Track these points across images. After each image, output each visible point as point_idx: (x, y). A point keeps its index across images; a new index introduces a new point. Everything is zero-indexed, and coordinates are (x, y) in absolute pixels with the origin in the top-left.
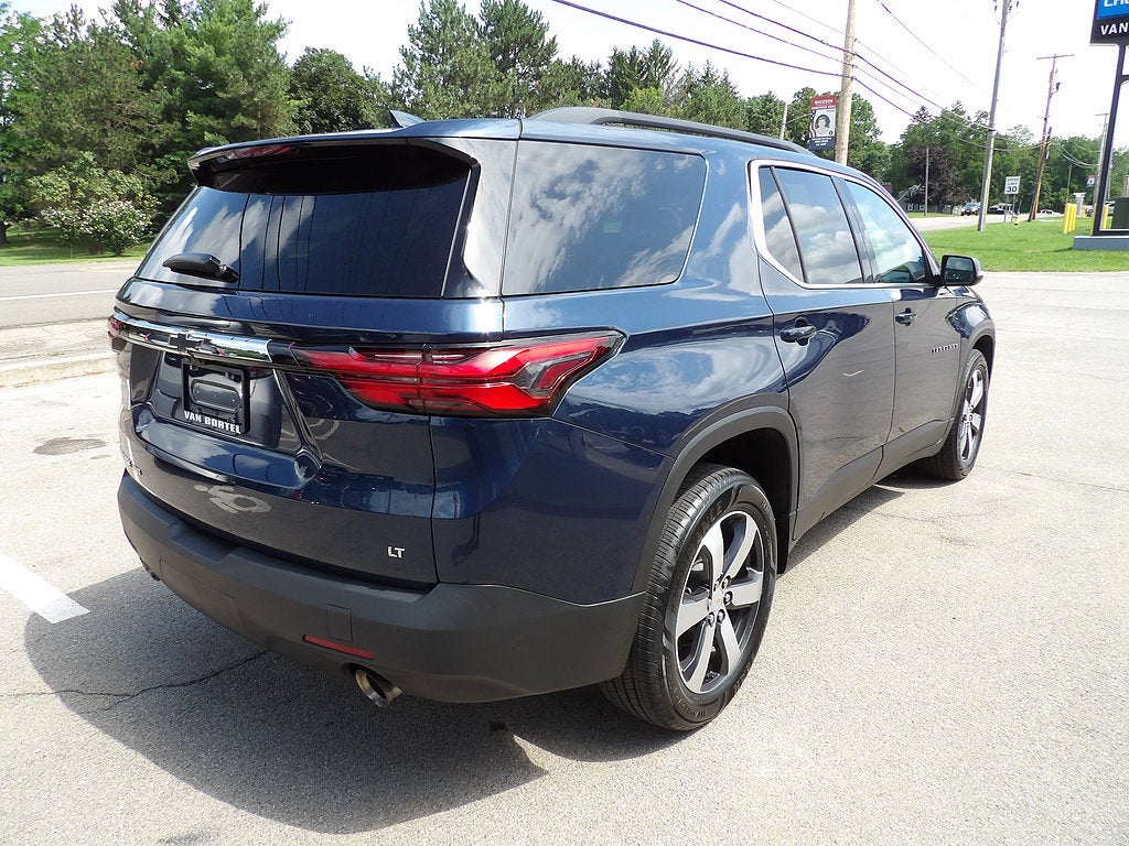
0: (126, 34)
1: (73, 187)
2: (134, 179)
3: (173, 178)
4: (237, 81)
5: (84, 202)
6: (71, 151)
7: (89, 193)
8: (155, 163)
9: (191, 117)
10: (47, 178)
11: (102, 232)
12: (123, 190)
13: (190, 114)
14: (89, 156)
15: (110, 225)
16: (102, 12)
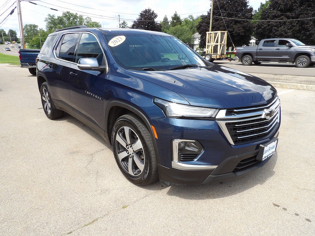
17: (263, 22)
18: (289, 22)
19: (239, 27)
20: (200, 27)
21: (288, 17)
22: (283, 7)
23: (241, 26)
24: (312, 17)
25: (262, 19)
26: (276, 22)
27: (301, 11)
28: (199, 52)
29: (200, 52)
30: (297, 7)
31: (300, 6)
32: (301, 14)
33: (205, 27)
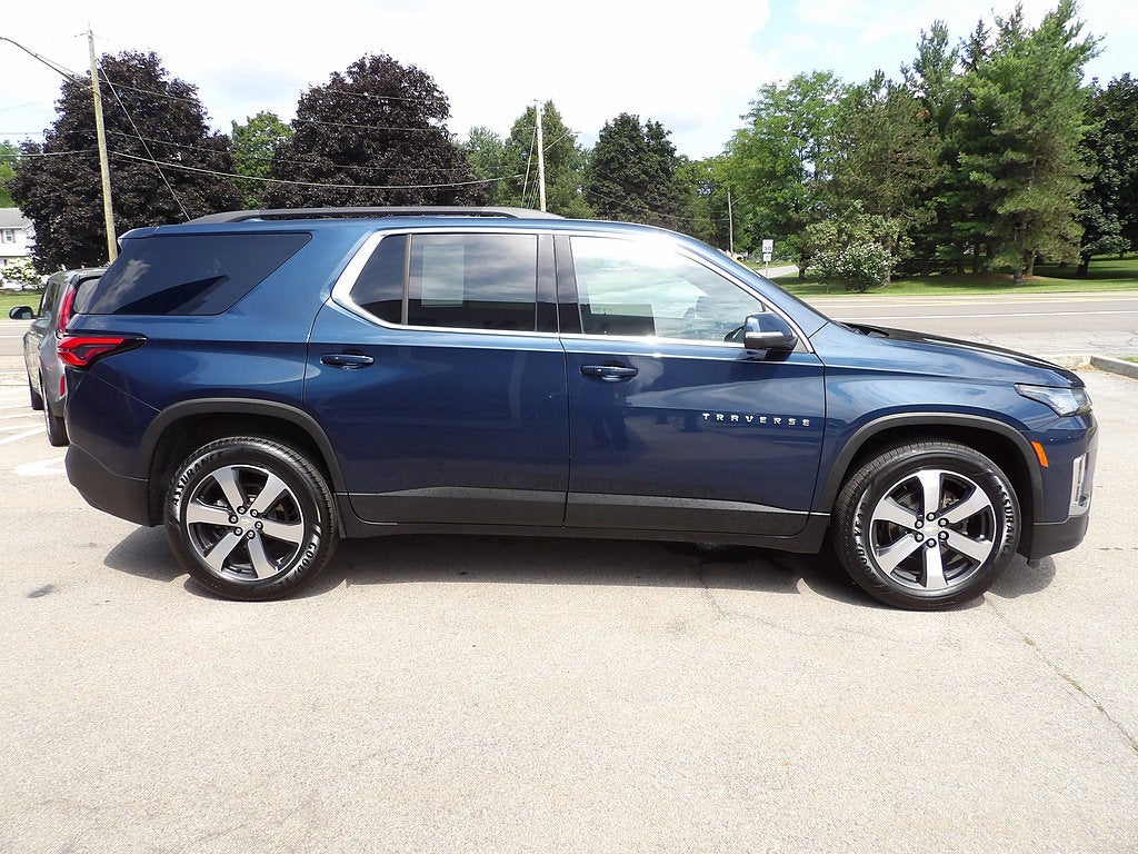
0: (922, 87)
1: (840, 231)
2: (892, 222)
3: (932, 219)
4: (1012, 116)
5: (845, 244)
6: (846, 200)
7: (851, 237)
8: (923, 205)
9: (963, 158)
10: (819, 226)
11: (850, 271)
12: (879, 232)
13: (962, 155)
14: (858, 204)
15: (858, 264)
16: (904, 71)
17: (287, 186)
18: (362, 193)
19: (196, 199)
20: (27, 188)
21: (357, 179)
22: (336, 145)
23: (201, 195)
24: (419, 184)
25: (275, 173)
26: (329, 191)
27: (387, 165)
28: (20, 286)
29: (24, 290)
30: (375, 152)
31: (384, 150)
32: (391, 173)
33: (55, 190)
